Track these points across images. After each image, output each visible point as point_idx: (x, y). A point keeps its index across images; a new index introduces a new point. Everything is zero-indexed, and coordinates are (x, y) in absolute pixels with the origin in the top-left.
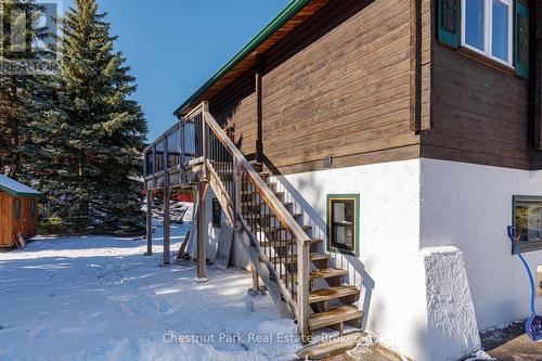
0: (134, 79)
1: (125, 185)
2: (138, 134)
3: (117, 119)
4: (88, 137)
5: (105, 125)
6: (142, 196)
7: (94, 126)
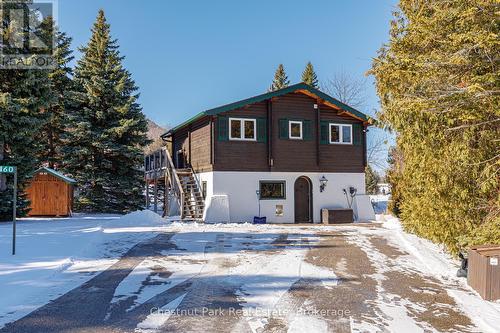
0: (137, 89)
1: (131, 174)
2: (140, 133)
3: (126, 124)
4: (105, 139)
5: (118, 130)
6: (143, 183)
7: (109, 131)
